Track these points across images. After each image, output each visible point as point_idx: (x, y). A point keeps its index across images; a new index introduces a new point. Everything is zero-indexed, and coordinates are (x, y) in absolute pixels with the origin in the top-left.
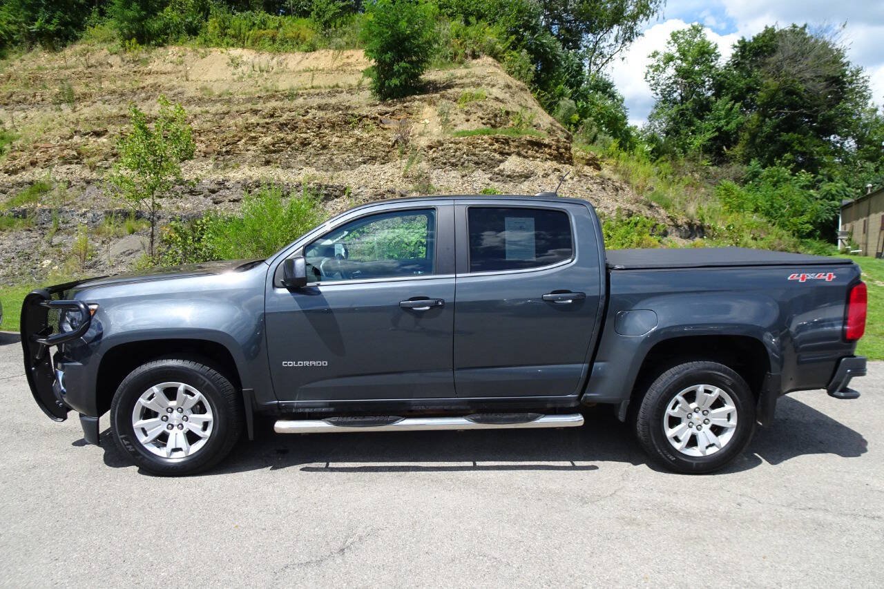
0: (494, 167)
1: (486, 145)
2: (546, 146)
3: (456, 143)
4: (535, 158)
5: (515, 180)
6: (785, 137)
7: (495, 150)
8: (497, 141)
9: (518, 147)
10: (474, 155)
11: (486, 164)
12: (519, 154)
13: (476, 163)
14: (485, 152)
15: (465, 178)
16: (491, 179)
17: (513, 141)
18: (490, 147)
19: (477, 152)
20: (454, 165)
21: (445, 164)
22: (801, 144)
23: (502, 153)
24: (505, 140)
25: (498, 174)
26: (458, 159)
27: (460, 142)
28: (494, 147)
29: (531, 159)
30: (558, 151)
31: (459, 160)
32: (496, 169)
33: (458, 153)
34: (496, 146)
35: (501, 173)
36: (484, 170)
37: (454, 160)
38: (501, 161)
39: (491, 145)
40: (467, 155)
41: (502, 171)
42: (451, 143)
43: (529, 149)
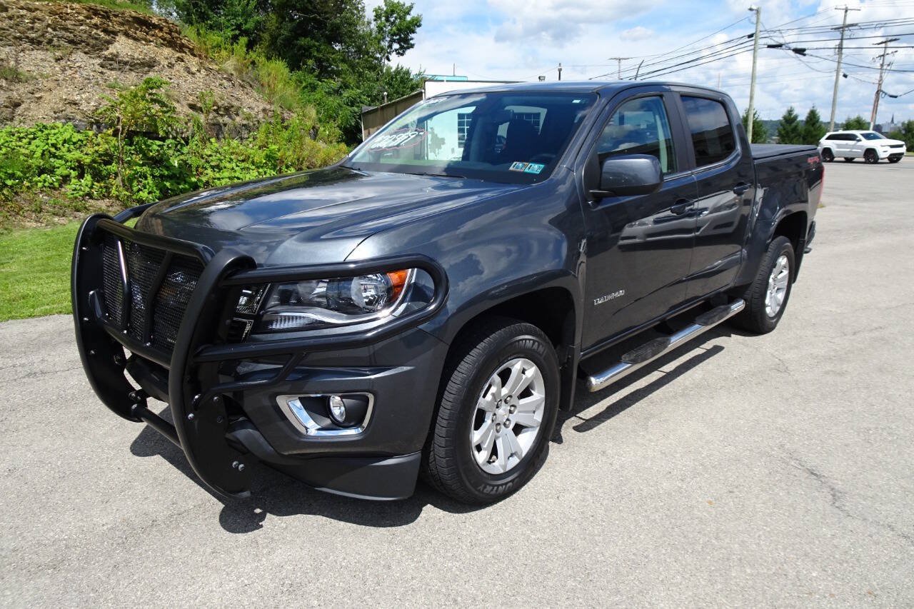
0: (102, 49)
1: (81, 18)
2: (155, 27)
3: (29, 10)
4: (148, 42)
5: (137, 69)
6: (303, 41)
7: (96, 26)
8: (96, 13)
9: (122, 24)
10: (66, 29)
11: (88, 44)
12: (127, 35)
13: (71, 42)
14: (82, 28)
15: (63, 63)
16: (102, 66)
17: (116, 16)
18: (88, 21)
19: (69, 26)
20: (36, 43)
21: (20, 38)
22: (318, 51)
23: (106, 31)
24: (106, 12)
25: (112, 59)
26: (40, 33)
27: (37, 9)
28: (93, 21)
29: (144, 42)
30: (170, 34)
31: (43, 35)
32: (106, 53)
33: (37, 25)
34: (96, 20)
35: (113, 58)
36: (86, 53)
37: (34, 35)
38: (109, 42)
39: (87, 17)
40: (54, 30)
41: (117, 56)
42: (22, 8)
43: (137, 29)
